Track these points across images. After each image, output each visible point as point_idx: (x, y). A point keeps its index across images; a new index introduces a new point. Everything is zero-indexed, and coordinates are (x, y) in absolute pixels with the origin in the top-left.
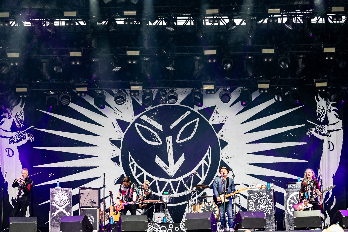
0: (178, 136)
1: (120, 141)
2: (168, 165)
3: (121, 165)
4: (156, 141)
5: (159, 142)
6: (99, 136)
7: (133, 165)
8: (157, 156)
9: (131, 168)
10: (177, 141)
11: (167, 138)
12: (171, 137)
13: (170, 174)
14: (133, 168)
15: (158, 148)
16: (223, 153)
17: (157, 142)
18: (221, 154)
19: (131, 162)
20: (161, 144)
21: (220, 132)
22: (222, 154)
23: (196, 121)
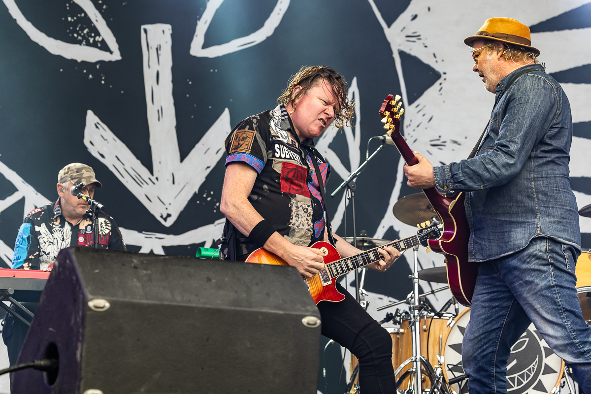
0: (202, 27)
2: (148, 163)
4: (88, 44)
5: (104, 47)
10: (197, 49)
11: (146, 31)
12: (168, 28)
13: (156, 210)
15: (97, 79)
16: (419, 118)
17: (94, 45)
18: (407, 122)
20: (116, 56)
21: (404, 18)
22: (414, 125)
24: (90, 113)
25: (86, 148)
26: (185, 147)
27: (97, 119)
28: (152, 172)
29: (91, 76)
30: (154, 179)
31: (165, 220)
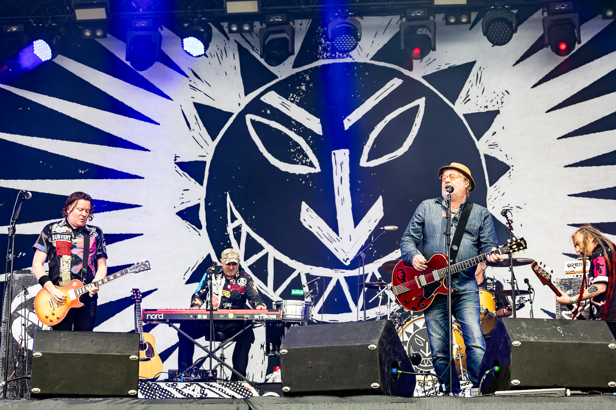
0: (367, 149)
1: (204, 163)
2: (336, 229)
3: (204, 231)
4: (302, 164)
5: (311, 165)
6: (147, 150)
7: (237, 230)
8: (304, 206)
9: (232, 237)
10: (364, 162)
11: (334, 154)
12: (347, 151)
13: (341, 256)
14: (238, 237)
15: (308, 184)
16: (496, 194)
17: (306, 164)
18: (488, 197)
19: (232, 222)
20: (318, 170)
21: (488, 135)
22: (493, 198)
23: (418, 106)
24: (304, 203)
25: (302, 223)
26: (357, 219)
27: (307, 206)
28: (338, 235)
29: (304, 182)
30: (339, 238)
31: (346, 261)
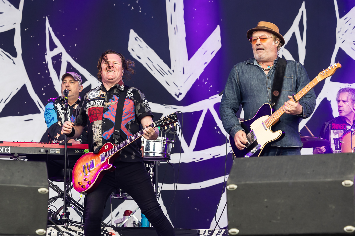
2: (168, 61)
3: (19, 59)
7: (57, 59)
8: (133, 34)
9: (50, 66)
13: (172, 90)
15: (137, 10)
16: (346, 27)
19: (51, 49)
22: (343, 31)
24: (132, 32)
26: (191, 51)
27: (136, 35)
28: (170, 67)
29: (132, 8)
30: (171, 71)
31: (178, 96)
